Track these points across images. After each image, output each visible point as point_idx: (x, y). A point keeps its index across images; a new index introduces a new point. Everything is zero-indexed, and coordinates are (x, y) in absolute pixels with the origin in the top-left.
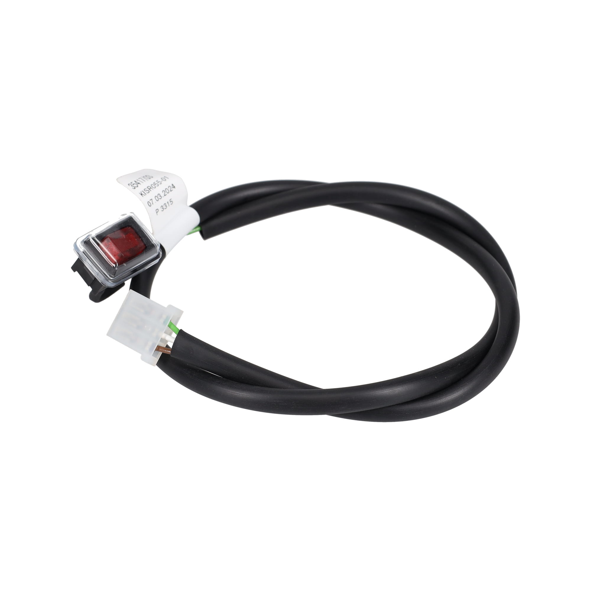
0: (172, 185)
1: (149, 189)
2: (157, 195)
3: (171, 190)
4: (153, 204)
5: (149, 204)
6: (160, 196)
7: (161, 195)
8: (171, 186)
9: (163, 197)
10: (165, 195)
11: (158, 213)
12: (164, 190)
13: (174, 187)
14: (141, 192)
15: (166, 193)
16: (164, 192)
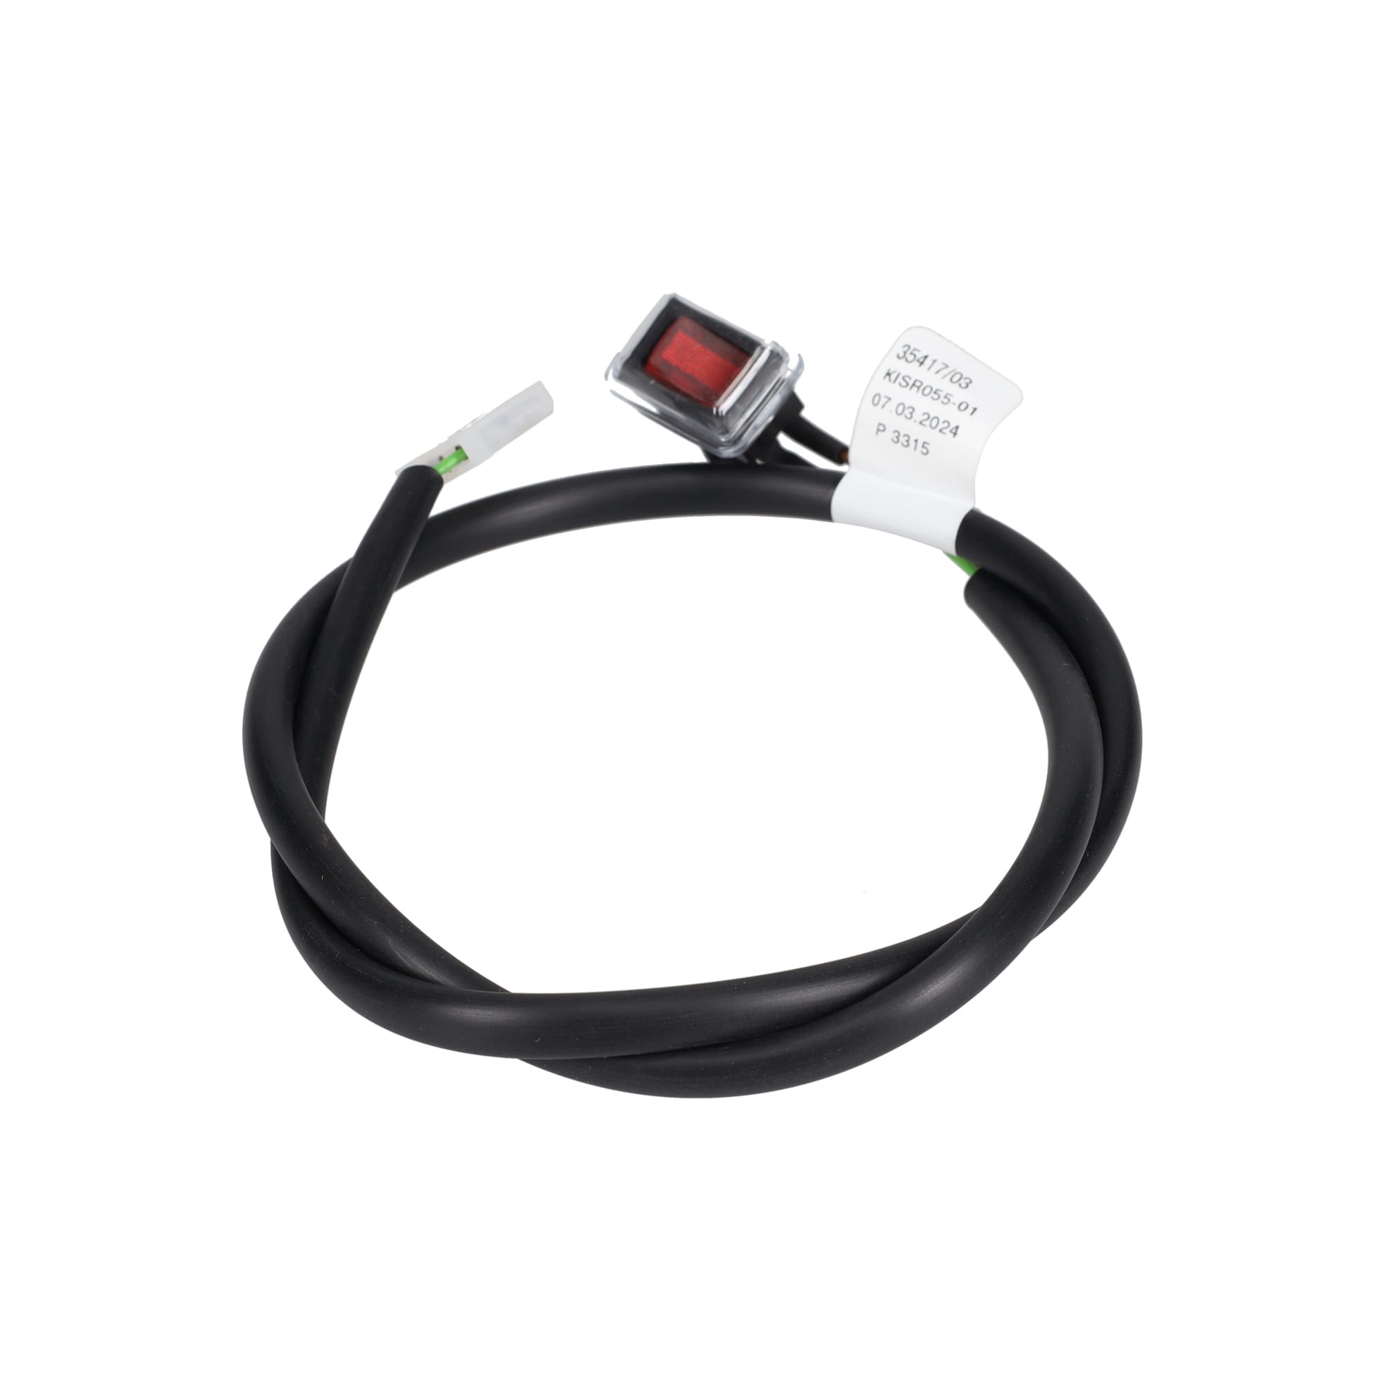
0: (957, 427)
1: (914, 385)
2: (907, 405)
3: (943, 429)
4: (883, 407)
5: (876, 400)
6: (911, 413)
7: (914, 414)
8: (953, 425)
9: (915, 421)
10: (921, 423)
11: (880, 433)
12: (932, 416)
13: (955, 434)
14: (894, 372)
15: (927, 423)
16: (926, 417)
